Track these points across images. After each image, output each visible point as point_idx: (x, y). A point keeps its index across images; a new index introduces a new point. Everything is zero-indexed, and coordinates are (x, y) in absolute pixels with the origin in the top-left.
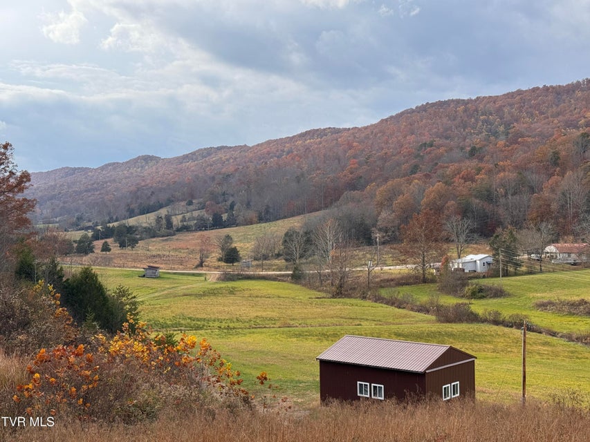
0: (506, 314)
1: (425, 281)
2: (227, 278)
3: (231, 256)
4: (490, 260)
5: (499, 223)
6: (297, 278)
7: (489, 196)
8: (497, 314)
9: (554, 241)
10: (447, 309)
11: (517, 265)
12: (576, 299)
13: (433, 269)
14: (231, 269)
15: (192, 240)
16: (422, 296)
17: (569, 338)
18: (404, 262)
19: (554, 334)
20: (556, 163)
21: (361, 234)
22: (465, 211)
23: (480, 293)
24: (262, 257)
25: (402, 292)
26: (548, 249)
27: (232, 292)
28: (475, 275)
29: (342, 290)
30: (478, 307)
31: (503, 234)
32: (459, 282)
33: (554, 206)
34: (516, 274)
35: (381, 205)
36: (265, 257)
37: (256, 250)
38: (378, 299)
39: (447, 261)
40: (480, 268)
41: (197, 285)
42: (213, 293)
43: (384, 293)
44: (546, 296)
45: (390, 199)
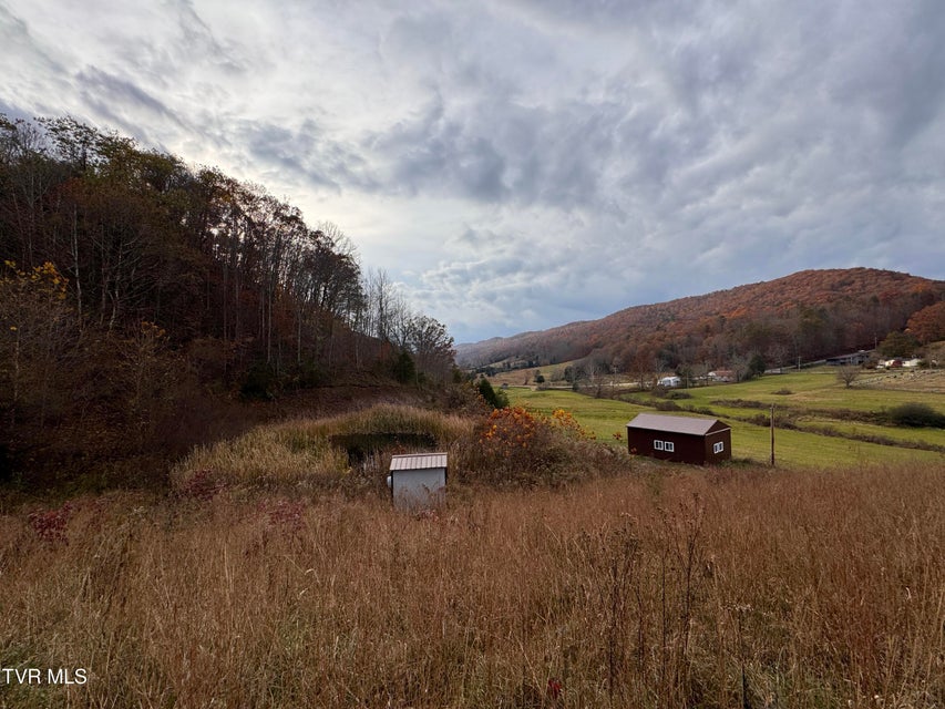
0: (697, 407)
1: (643, 390)
2: (541, 389)
3: (540, 380)
4: (678, 380)
5: (679, 362)
6: (575, 389)
7: (672, 348)
8: (692, 407)
9: (714, 369)
10: (662, 404)
11: (694, 382)
12: (735, 399)
13: (647, 384)
14: (542, 385)
15: (522, 373)
16: (646, 398)
17: (740, 420)
18: (632, 381)
19: (728, 417)
20: (708, 330)
21: (605, 368)
22: (660, 356)
23: (677, 396)
24: (554, 380)
25: (633, 396)
26: (711, 374)
27: (544, 396)
28: (670, 387)
29: (600, 395)
30: (680, 403)
31: (683, 367)
32: (663, 391)
33: (710, 352)
34: (694, 387)
35: (614, 354)
36: (556, 380)
37: (552, 377)
38: (621, 399)
39: (656, 381)
40: (672, 384)
41: (527, 393)
42: (536, 396)
43: (623, 396)
44: (716, 398)
45: (619, 352)
